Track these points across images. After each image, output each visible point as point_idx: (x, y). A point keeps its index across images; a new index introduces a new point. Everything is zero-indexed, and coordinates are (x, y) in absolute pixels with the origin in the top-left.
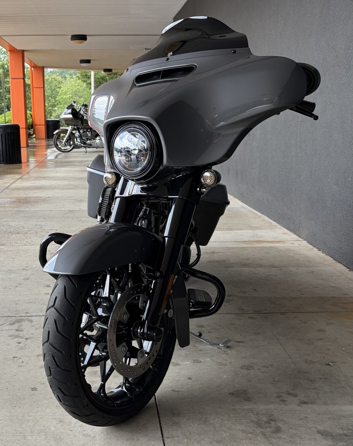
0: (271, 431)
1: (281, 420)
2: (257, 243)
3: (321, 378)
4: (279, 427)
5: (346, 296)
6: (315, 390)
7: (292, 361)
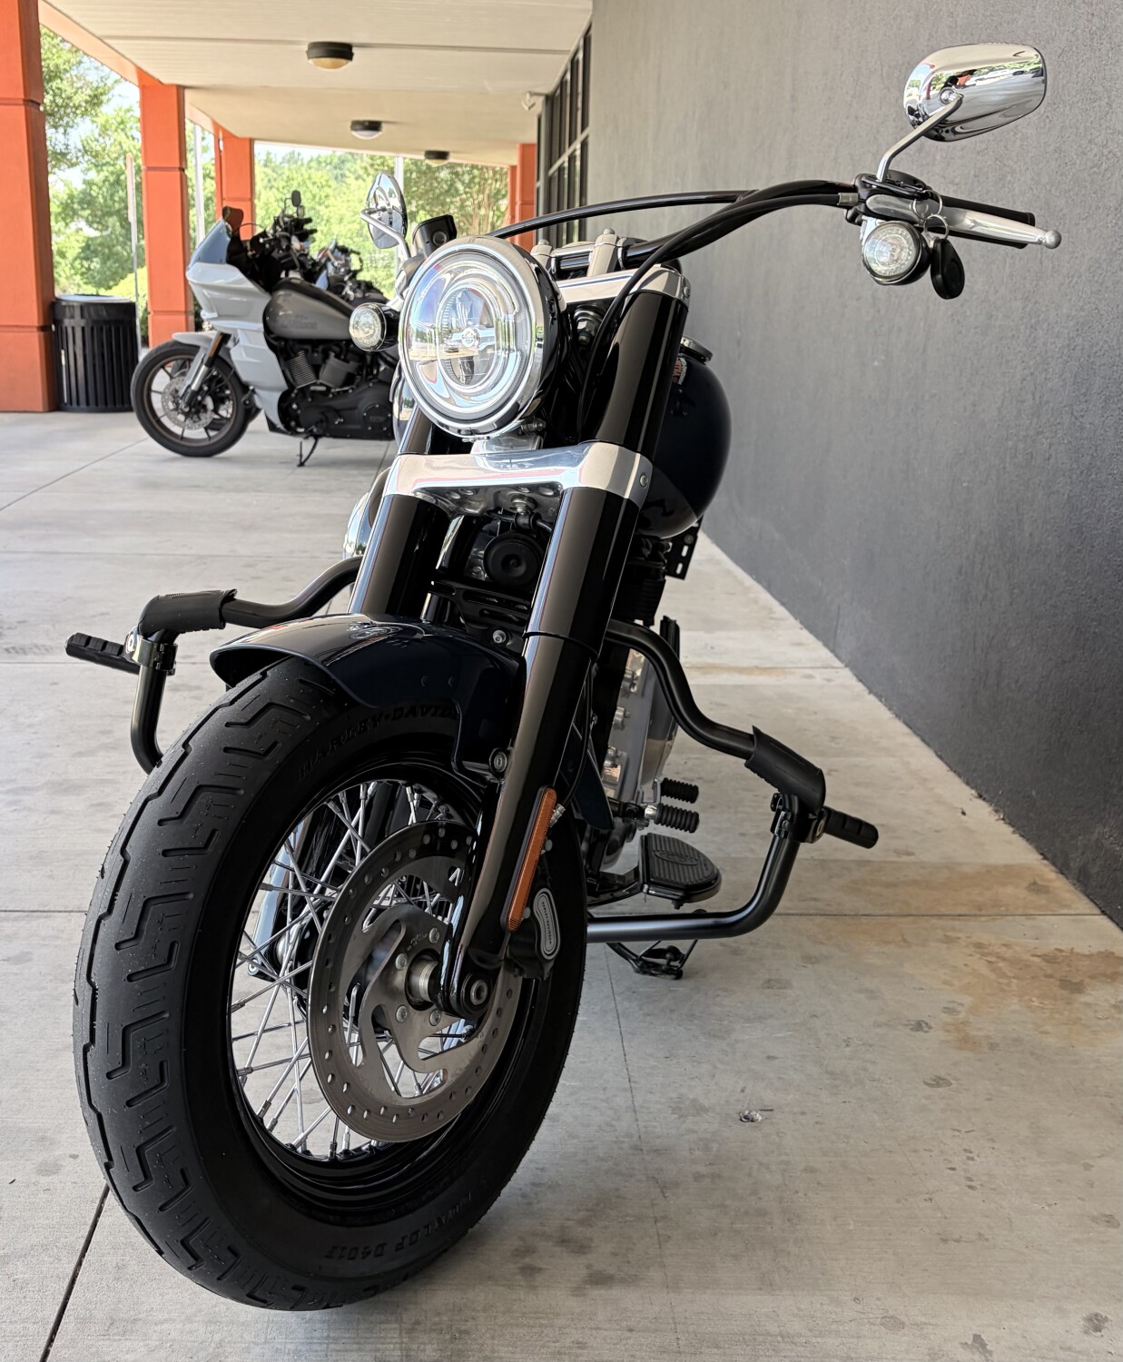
3: (703, 1176)
5: (905, 859)
6: (659, 1224)
7: (631, 1102)
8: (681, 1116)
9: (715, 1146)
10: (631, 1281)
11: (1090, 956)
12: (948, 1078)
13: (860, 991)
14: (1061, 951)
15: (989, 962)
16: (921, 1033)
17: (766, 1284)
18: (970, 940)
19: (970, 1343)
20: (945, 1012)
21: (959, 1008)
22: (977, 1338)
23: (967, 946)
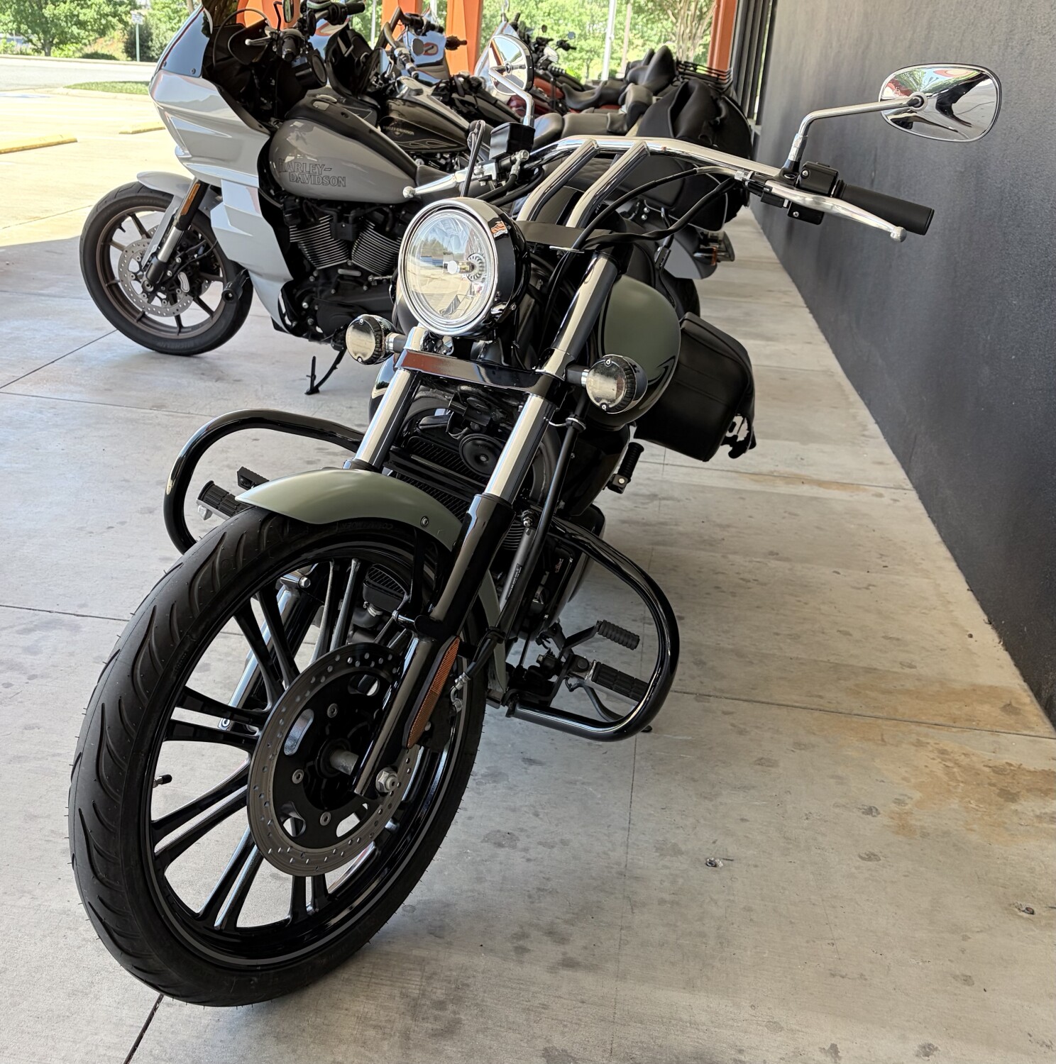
0: (430, 1031)
1: (477, 1005)
2: (788, 483)
3: (666, 901)
4: (459, 1022)
5: (907, 670)
6: (623, 932)
7: (626, 839)
8: (661, 855)
9: (681, 881)
10: (591, 968)
11: (1034, 773)
12: (880, 855)
13: (832, 777)
14: (1011, 765)
15: (947, 766)
16: (870, 817)
17: (690, 986)
18: (937, 746)
19: (827, 1048)
20: (895, 803)
21: (908, 801)
22: (834, 1047)
23: (932, 751)
